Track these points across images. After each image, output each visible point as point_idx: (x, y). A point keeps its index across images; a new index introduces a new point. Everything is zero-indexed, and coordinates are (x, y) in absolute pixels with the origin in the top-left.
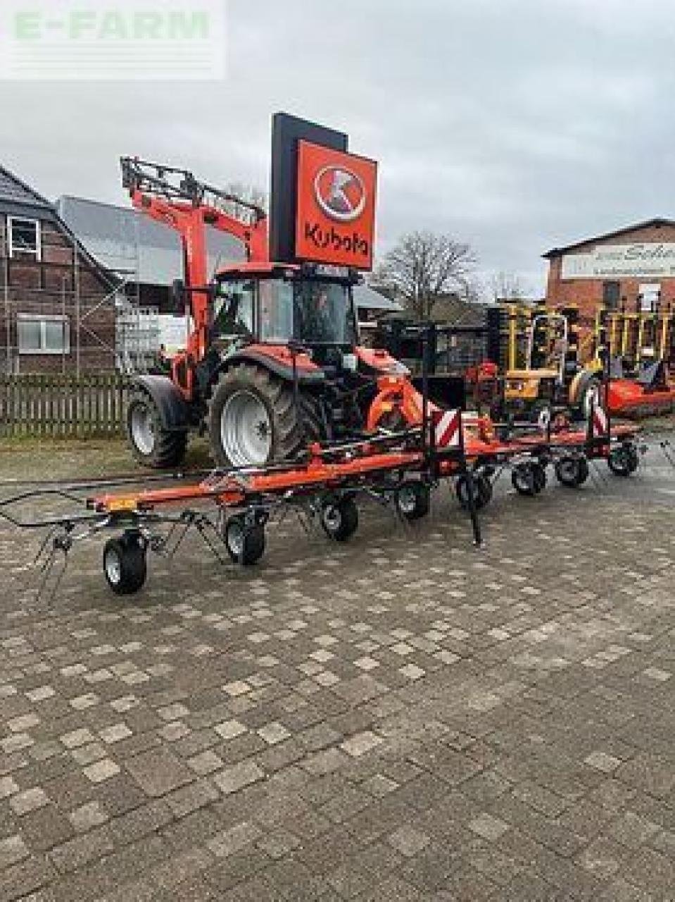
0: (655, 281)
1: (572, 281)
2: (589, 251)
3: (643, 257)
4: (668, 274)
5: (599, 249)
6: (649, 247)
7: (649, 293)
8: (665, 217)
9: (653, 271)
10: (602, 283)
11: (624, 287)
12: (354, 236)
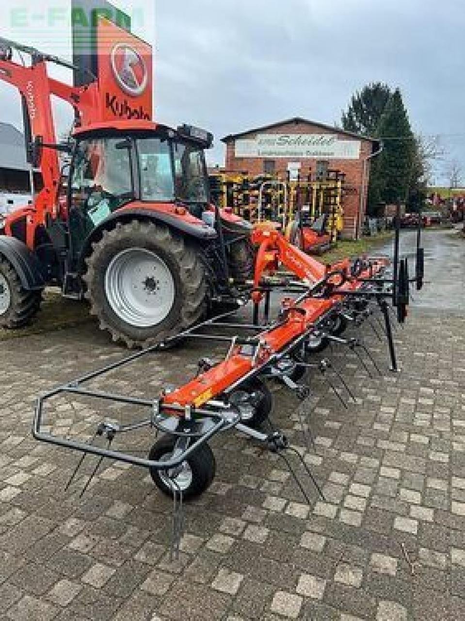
0: (297, 160)
1: (242, 159)
2: (254, 138)
3: (289, 143)
4: (304, 156)
5: (260, 137)
6: (293, 137)
7: (294, 169)
8: (301, 117)
9: (296, 154)
10: (262, 160)
11: (277, 164)
12: (141, 108)
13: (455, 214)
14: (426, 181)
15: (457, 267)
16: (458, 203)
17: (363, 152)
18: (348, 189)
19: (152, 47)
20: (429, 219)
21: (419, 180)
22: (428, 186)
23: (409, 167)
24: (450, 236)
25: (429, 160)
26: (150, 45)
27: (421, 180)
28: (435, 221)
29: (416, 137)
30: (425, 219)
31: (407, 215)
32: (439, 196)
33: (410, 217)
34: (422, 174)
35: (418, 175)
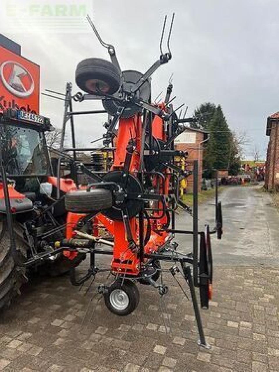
12: (28, 106)
13: (258, 176)
14: (239, 157)
15: (262, 214)
16: (260, 170)
17: (198, 139)
18: (189, 162)
19: (39, 67)
20: (243, 179)
21: (236, 156)
22: (241, 159)
23: (229, 149)
24: (257, 190)
25: (241, 145)
26: (38, 66)
27: (237, 156)
28: (247, 180)
29: (232, 132)
30: (241, 180)
31: (230, 177)
32: (248, 165)
33: (231, 178)
34: (237, 153)
35: (235, 153)
